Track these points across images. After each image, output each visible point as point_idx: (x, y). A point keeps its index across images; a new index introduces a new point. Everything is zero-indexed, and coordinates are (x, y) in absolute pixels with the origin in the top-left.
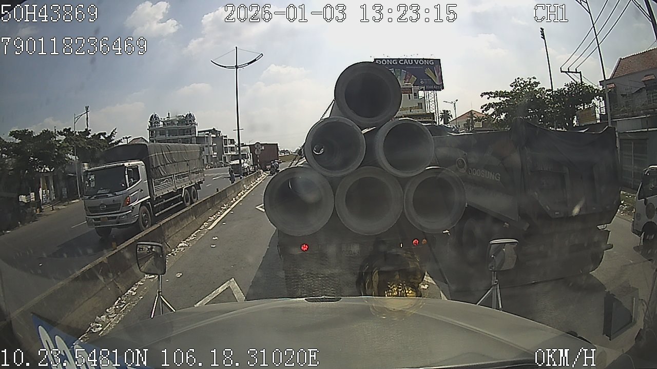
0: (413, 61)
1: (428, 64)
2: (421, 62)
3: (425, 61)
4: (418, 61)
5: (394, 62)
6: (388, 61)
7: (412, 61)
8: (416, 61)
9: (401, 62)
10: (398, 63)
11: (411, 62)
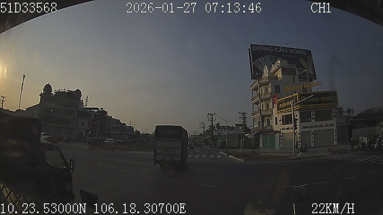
0: (288, 50)
1: (301, 54)
2: (295, 52)
3: (298, 50)
4: (292, 50)
5: (270, 49)
6: (264, 47)
7: (286, 49)
8: (291, 50)
9: (277, 49)
10: (274, 50)
11: (286, 51)
